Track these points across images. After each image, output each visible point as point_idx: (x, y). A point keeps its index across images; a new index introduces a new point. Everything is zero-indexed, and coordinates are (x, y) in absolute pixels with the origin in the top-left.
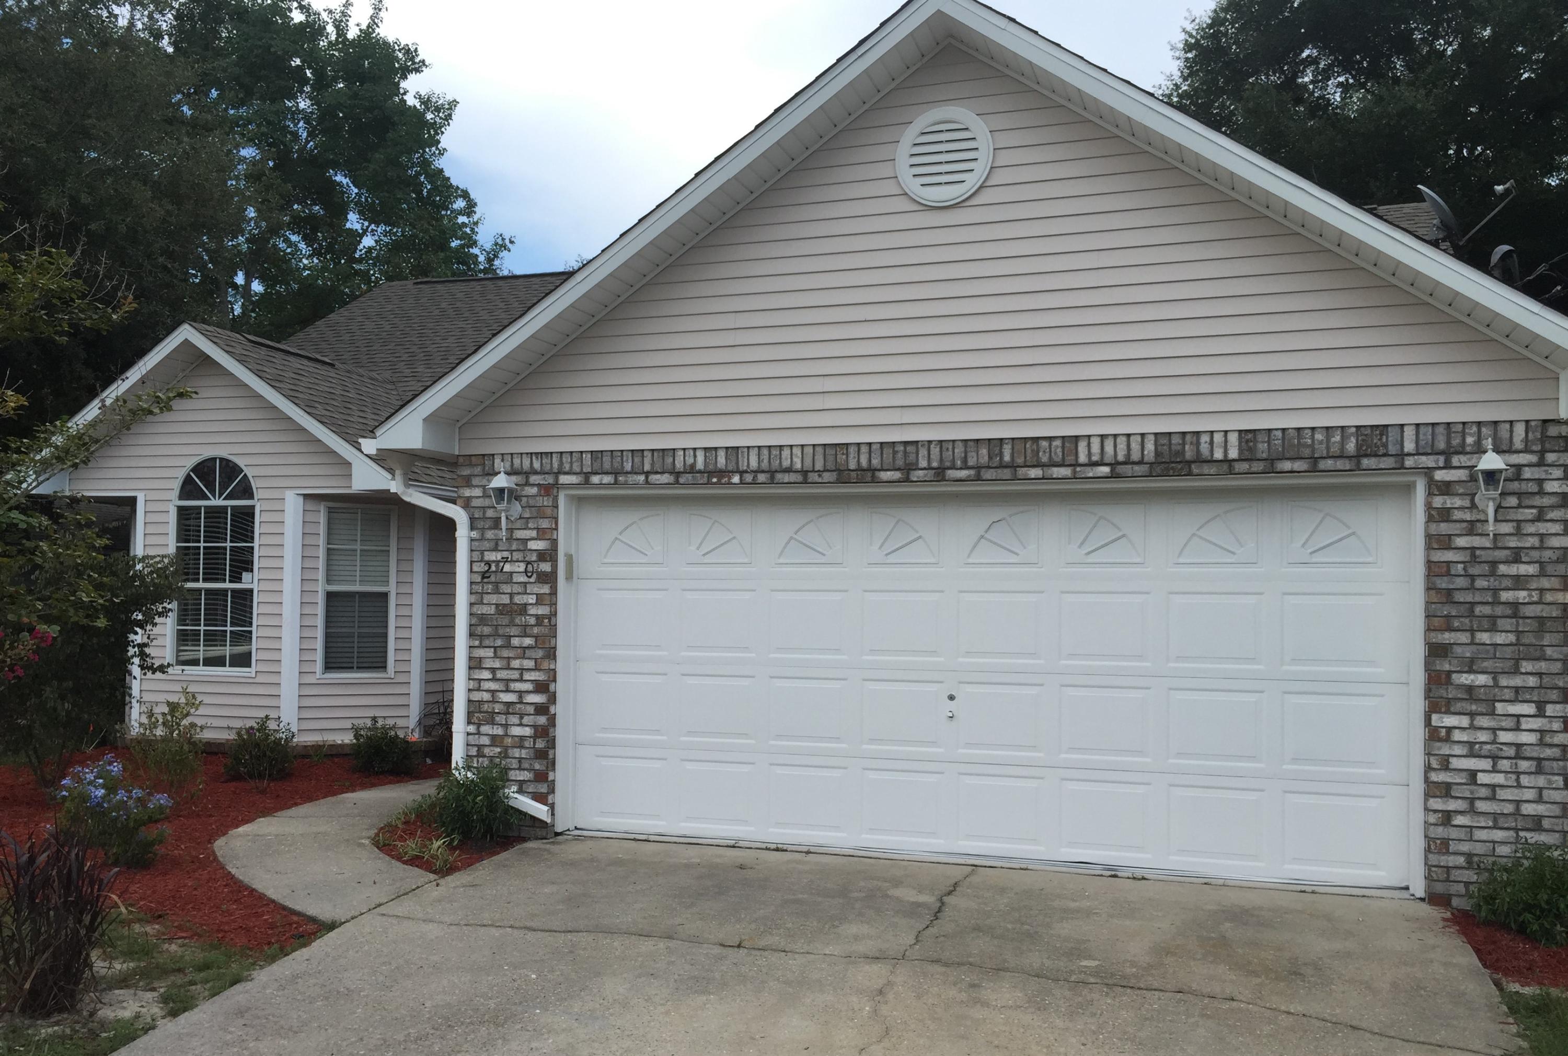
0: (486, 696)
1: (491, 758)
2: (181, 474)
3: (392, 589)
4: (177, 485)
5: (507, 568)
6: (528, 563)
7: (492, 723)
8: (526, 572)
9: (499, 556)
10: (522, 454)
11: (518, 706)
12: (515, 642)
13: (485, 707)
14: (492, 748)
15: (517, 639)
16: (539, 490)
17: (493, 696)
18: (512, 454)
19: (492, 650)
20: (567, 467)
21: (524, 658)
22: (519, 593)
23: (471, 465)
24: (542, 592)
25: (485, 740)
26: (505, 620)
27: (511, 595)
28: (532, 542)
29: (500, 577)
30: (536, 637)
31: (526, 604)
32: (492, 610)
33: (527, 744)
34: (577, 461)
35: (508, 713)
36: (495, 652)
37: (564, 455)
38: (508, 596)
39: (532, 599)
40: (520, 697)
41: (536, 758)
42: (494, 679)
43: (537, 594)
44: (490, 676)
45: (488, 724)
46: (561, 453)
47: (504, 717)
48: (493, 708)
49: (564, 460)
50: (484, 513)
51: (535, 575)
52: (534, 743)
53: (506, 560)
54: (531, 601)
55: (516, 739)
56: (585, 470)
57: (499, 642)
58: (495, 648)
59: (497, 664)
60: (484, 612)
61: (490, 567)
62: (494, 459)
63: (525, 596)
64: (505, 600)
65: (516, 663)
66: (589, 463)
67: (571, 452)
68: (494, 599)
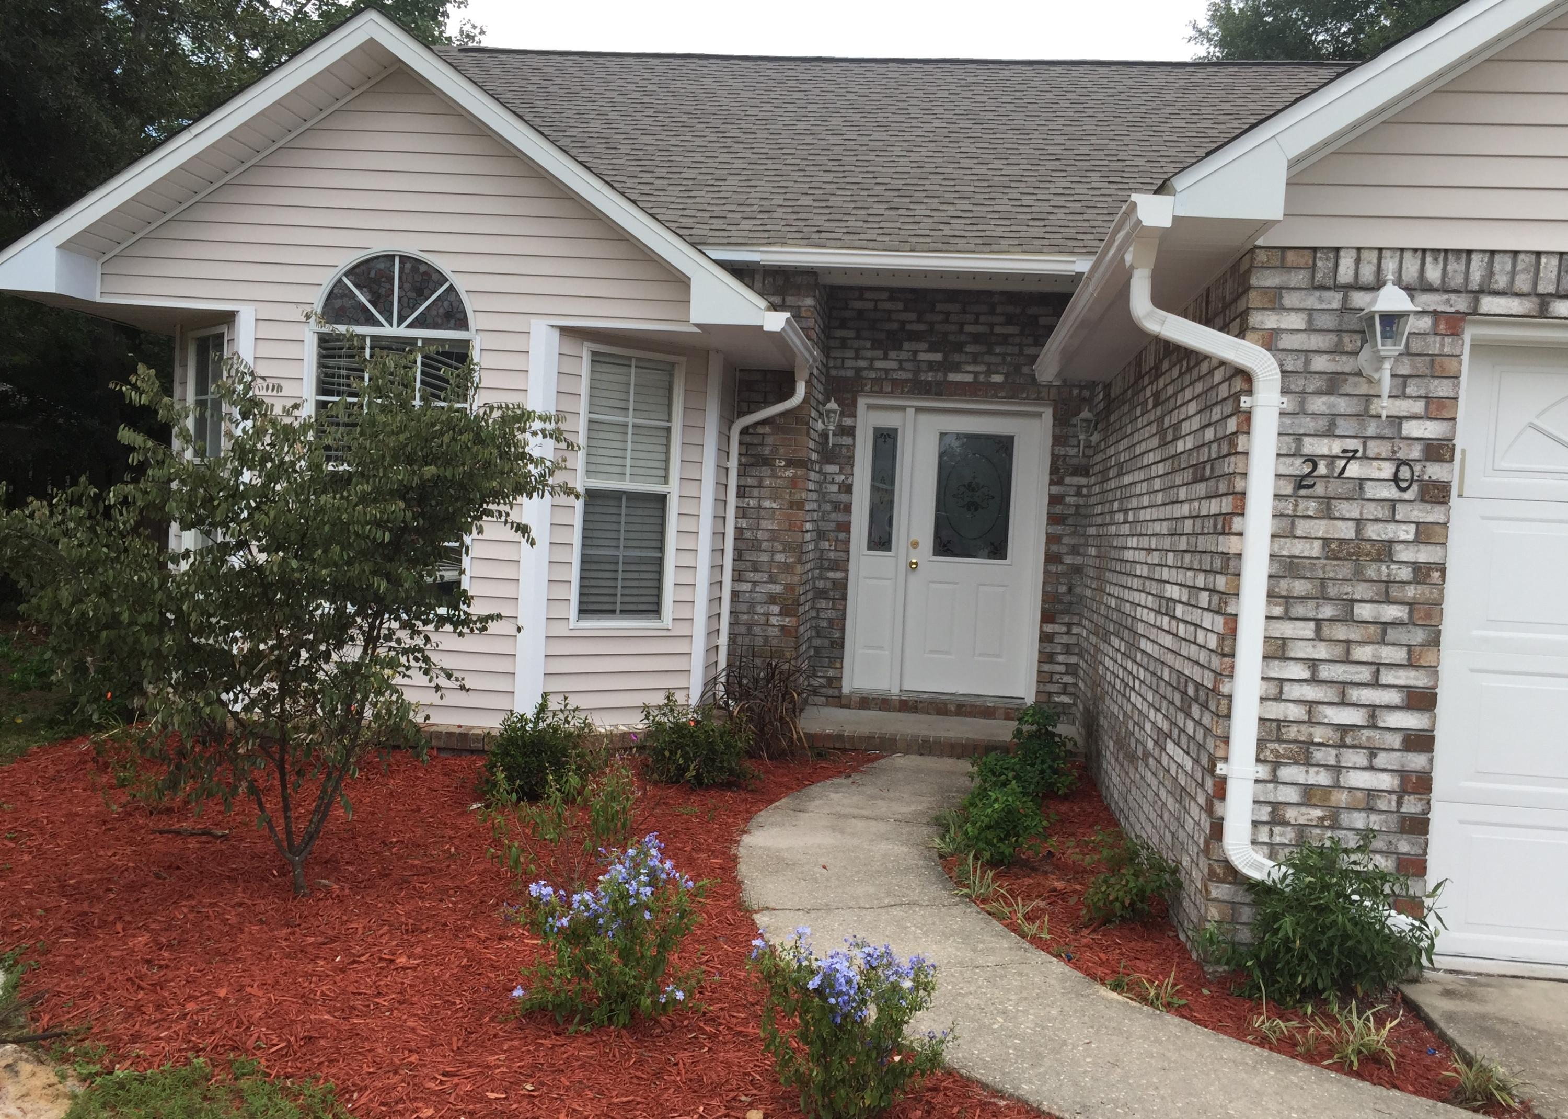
0: (1295, 712)
1: (1301, 829)
2: (327, 279)
3: (673, 489)
4: (317, 298)
5: (1354, 470)
6: (1402, 463)
7: (1307, 762)
8: (1396, 479)
9: (1336, 447)
10: (1402, 250)
11: (1367, 733)
12: (1364, 611)
13: (1292, 732)
14: (1303, 810)
15: (1368, 606)
16: (1435, 324)
17: (1310, 712)
18: (1380, 250)
19: (1312, 625)
20: (1501, 281)
21: (1383, 642)
22: (1376, 520)
23: (1283, 267)
24: (1430, 519)
25: (1290, 795)
26: (1345, 569)
27: (1359, 522)
28: (1414, 423)
29: (1335, 487)
30: (1411, 605)
31: (1391, 542)
32: (1315, 549)
33: (1382, 805)
34: (1525, 270)
35: (1342, 745)
36: (1318, 630)
37: (1497, 258)
38: (1351, 524)
39: (1407, 533)
40: (1373, 716)
41: (1401, 833)
42: (1314, 680)
43: (1417, 523)
44: (1306, 675)
45: (1296, 763)
46: (1493, 253)
47: (1333, 752)
48: (1311, 734)
49: (1497, 267)
50: (1307, 362)
51: (1415, 487)
52: (1399, 803)
53: (1351, 456)
54: (1403, 536)
55: (1359, 794)
56: (1541, 289)
57: (1327, 611)
58: (1318, 622)
59: (1321, 651)
60: (1296, 552)
61: (1315, 467)
62: (1337, 258)
63: (1391, 527)
64: (1346, 531)
65: (1364, 653)
66: (1554, 276)
67: (1516, 253)
68: (1321, 528)
